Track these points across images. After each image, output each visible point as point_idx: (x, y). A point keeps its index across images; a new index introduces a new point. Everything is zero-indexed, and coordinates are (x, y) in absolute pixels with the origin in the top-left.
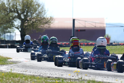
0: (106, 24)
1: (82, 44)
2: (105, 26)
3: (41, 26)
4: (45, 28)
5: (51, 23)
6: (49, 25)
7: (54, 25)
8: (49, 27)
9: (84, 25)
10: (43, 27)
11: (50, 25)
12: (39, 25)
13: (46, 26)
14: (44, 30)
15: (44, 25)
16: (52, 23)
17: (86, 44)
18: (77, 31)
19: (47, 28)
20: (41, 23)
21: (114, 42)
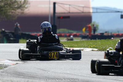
0: (93, 8)
1: (63, 34)
2: (91, 11)
3: (12, 12)
4: (17, 14)
5: (24, 8)
6: (22, 10)
7: (29, 10)
8: (23, 13)
9: (68, 10)
10: (15, 13)
11: (24, 10)
12: (9, 11)
13: (18, 12)
14: (16, 17)
15: (16, 11)
16: (27, 8)
17: (68, 35)
18: (59, 18)
19: (20, 14)
20: (11, 8)
21: (106, 32)
